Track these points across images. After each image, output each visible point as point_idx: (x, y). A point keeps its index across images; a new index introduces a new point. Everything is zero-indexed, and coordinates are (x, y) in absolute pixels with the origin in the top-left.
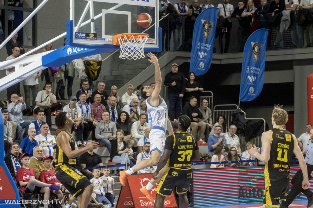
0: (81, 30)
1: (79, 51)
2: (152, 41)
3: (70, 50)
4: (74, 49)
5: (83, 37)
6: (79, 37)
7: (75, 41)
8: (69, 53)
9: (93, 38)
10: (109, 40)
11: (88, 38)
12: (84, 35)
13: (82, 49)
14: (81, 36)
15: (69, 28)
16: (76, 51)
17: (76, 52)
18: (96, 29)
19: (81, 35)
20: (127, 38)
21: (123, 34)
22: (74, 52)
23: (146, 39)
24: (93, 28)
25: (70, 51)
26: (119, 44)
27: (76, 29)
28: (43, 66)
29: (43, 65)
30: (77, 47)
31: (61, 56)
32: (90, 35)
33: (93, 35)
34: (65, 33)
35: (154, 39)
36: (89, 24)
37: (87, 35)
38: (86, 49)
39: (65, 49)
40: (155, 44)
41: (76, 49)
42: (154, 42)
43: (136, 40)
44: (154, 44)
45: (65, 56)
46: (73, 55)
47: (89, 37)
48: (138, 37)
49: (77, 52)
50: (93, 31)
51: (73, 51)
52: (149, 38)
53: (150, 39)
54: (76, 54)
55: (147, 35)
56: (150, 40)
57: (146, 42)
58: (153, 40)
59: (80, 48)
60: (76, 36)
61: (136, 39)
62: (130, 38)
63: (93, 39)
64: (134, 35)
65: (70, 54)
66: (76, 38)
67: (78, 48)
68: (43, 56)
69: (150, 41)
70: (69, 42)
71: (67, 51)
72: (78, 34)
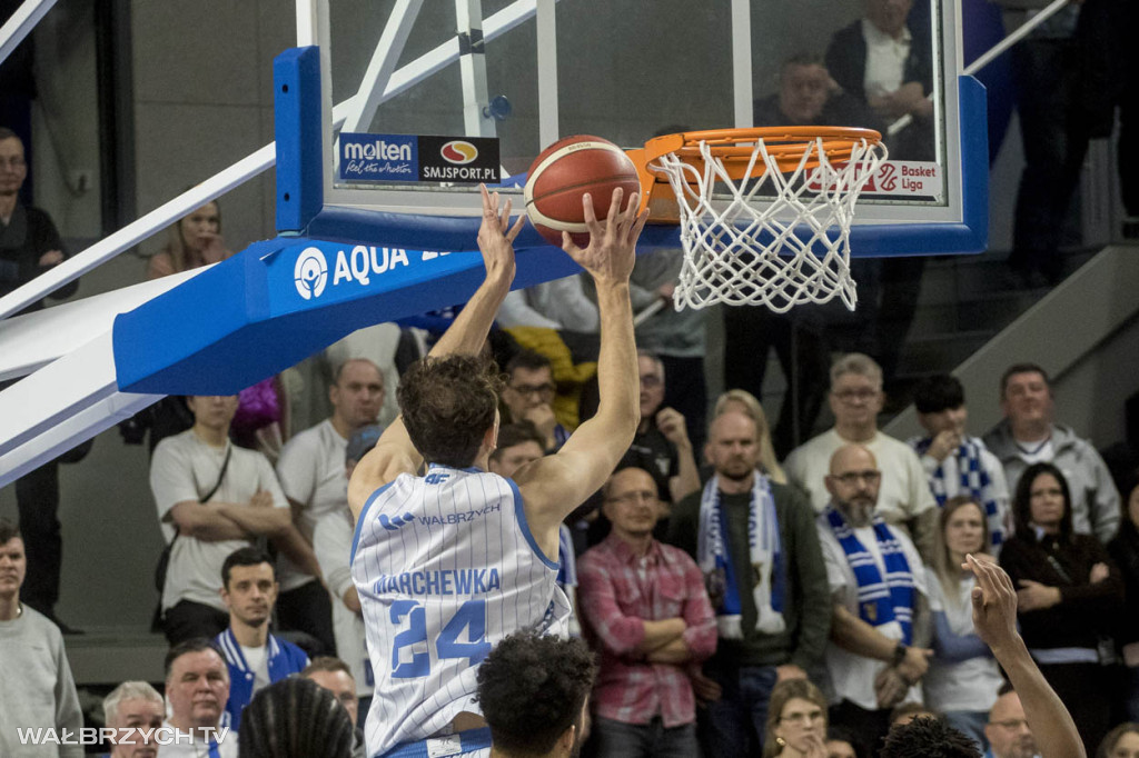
0: (387, 120)
1: (379, 270)
2: (917, 179)
3: (312, 265)
4: (341, 256)
5: (398, 169)
6: (369, 168)
7: (341, 199)
8: (312, 284)
9: (472, 173)
11: (435, 172)
12: (404, 151)
13: (400, 257)
14: (382, 163)
15: (291, 105)
16: (360, 268)
17: (355, 281)
18: (497, 107)
19: (381, 150)
20: (727, 164)
21: (688, 135)
22: (343, 280)
23: (869, 165)
24: (478, 97)
25: (311, 270)
26: (676, 210)
27: (348, 114)
28: (123, 390)
29: (125, 385)
30: (368, 242)
31: (254, 313)
32: (449, 152)
33: (469, 154)
34: (266, 155)
35: (926, 165)
36: (452, 69)
37: (429, 155)
38: (427, 256)
39: (281, 260)
40: (940, 200)
41: (360, 256)
42: (932, 186)
43: (787, 176)
44: (931, 199)
45: (277, 309)
46: (332, 300)
47: (443, 164)
48: (805, 157)
49: (365, 281)
50: (474, 126)
51: (338, 275)
53: (898, 164)
54: (356, 294)
55: (871, 139)
56: (898, 172)
57: (872, 187)
58: (920, 172)
59: (385, 251)
60: (344, 162)
61: (789, 167)
62: (747, 162)
63: (470, 181)
64: (766, 143)
65: (318, 292)
66: (346, 175)
67: (373, 249)
68: (120, 318)
69: (898, 182)
70: (292, 211)
71: (297, 276)
72: (358, 145)
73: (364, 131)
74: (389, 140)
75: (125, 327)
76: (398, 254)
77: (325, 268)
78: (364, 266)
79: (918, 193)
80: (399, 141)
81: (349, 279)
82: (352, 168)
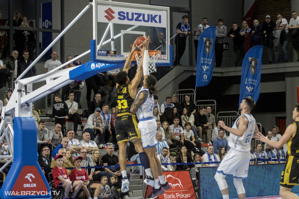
0: (103, 48)
1: (101, 66)
2: (164, 57)
3: (93, 65)
4: (97, 64)
5: (105, 54)
6: (101, 54)
7: (98, 58)
8: (93, 68)
9: (113, 55)
10: (127, 56)
11: (109, 55)
12: (105, 52)
13: (103, 65)
14: (103, 53)
15: (93, 46)
16: (99, 66)
17: (98, 67)
18: (116, 47)
19: (103, 52)
22: (97, 67)
23: (159, 55)
24: (113, 46)
25: (93, 66)
26: (136, 60)
27: (98, 47)
29: (70, 79)
30: (100, 63)
31: (86, 71)
32: (111, 52)
33: (113, 53)
34: (89, 51)
35: (165, 55)
36: (110, 43)
37: (108, 52)
38: (107, 64)
39: (89, 65)
40: (167, 59)
41: (99, 65)
42: (166, 58)
45: (89, 70)
46: (95, 69)
47: (110, 54)
48: (152, 54)
49: (99, 67)
50: (113, 49)
51: (96, 67)
52: (161, 54)
53: (162, 55)
54: (98, 69)
56: (162, 56)
57: (159, 58)
58: (165, 56)
60: (98, 53)
61: (150, 55)
63: (113, 56)
65: (94, 69)
68: (70, 71)
70: (92, 59)
71: (91, 66)
72: (100, 51)
73: (100, 49)
74: (104, 51)
77: (95, 65)
78: (100, 65)
79: (164, 59)
80: (105, 51)
82: (99, 54)
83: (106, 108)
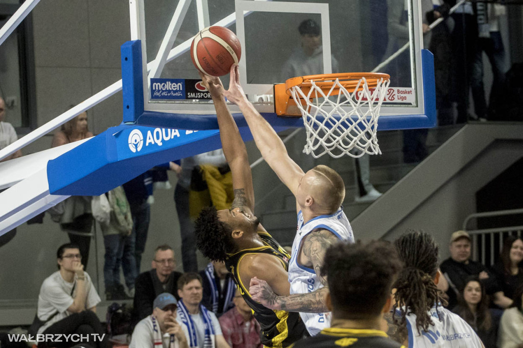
0: (171, 70)
1: (166, 139)
2: (403, 95)
3: (136, 137)
4: (149, 133)
5: (176, 94)
6: (164, 94)
7: (152, 106)
8: (136, 146)
9: (209, 95)
10: (261, 99)
11: (193, 95)
12: (179, 86)
13: (176, 133)
14: (169, 91)
15: (130, 65)
16: (158, 138)
17: (156, 144)
19: (169, 86)
20: (323, 90)
21: (305, 77)
22: (150, 143)
23: (383, 91)
25: (136, 140)
26: (299, 110)
27: (152, 69)
28: (52, 194)
29: (53, 192)
30: (161, 126)
31: (110, 159)
32: (199, 85)
38: (188, 132)
39: (122, 135)
40: (414, 104)
41: (158, 133)
42: (411, 98)
43: (351, 94)
44: (410, 104)
45: (121, 157)
46: (146, 152)
47: (196, 92)
48: (358, 86)
49: (160, 144)
51: (148, 141)
52: (390, 86)
53: (395, 89)
54: (157, 149)
55: (385, 78)
56: (396, 92)
57: (385, 100)
58: (405, 92)
59: (169, 130)
60: (153, 91)
61: (351, 91)
62: (330, 89)
63: (209, 99)
64: (340, 80)
65: (139, 149)
66: (154, 97)
67: (164, 130)
68: (50, 162)
69: (395, 97)
70: (131, 112)
71: (129, 142)
72: (159, 84)
73: (158, 77)
74: (172, 81)
75: (52, 166)
76: (175, 132)
77: (142, 138)
78: (160, 137)
79: (404, 101)
80: (176, 81)
81: (153, 143)
82: (157, 94)
83: (191, 288)
